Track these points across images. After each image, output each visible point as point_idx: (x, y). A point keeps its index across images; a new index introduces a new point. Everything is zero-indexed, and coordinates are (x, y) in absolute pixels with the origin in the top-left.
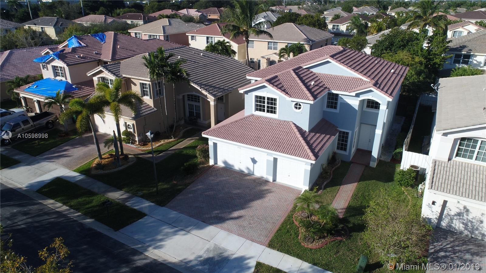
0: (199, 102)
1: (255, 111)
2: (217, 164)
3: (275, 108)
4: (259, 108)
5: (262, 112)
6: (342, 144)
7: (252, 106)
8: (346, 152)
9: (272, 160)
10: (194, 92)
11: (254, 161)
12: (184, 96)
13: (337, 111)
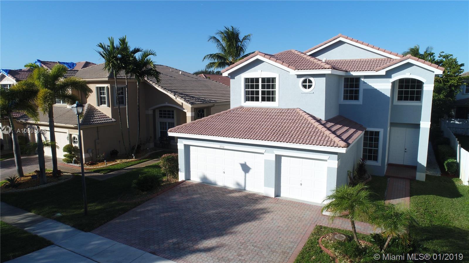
0: (173, 118)
1: (245, 102)
2: (190, 180)
3: (273, 93)
4: (251, 96)
5: (255, 102)
6: (370, 151)
7: (241, 95)
8: (377, 162)
9: (273, 158)
10: (167, 103)
11: (246, 168)
12: (154, 111)
13: (360, 102)
